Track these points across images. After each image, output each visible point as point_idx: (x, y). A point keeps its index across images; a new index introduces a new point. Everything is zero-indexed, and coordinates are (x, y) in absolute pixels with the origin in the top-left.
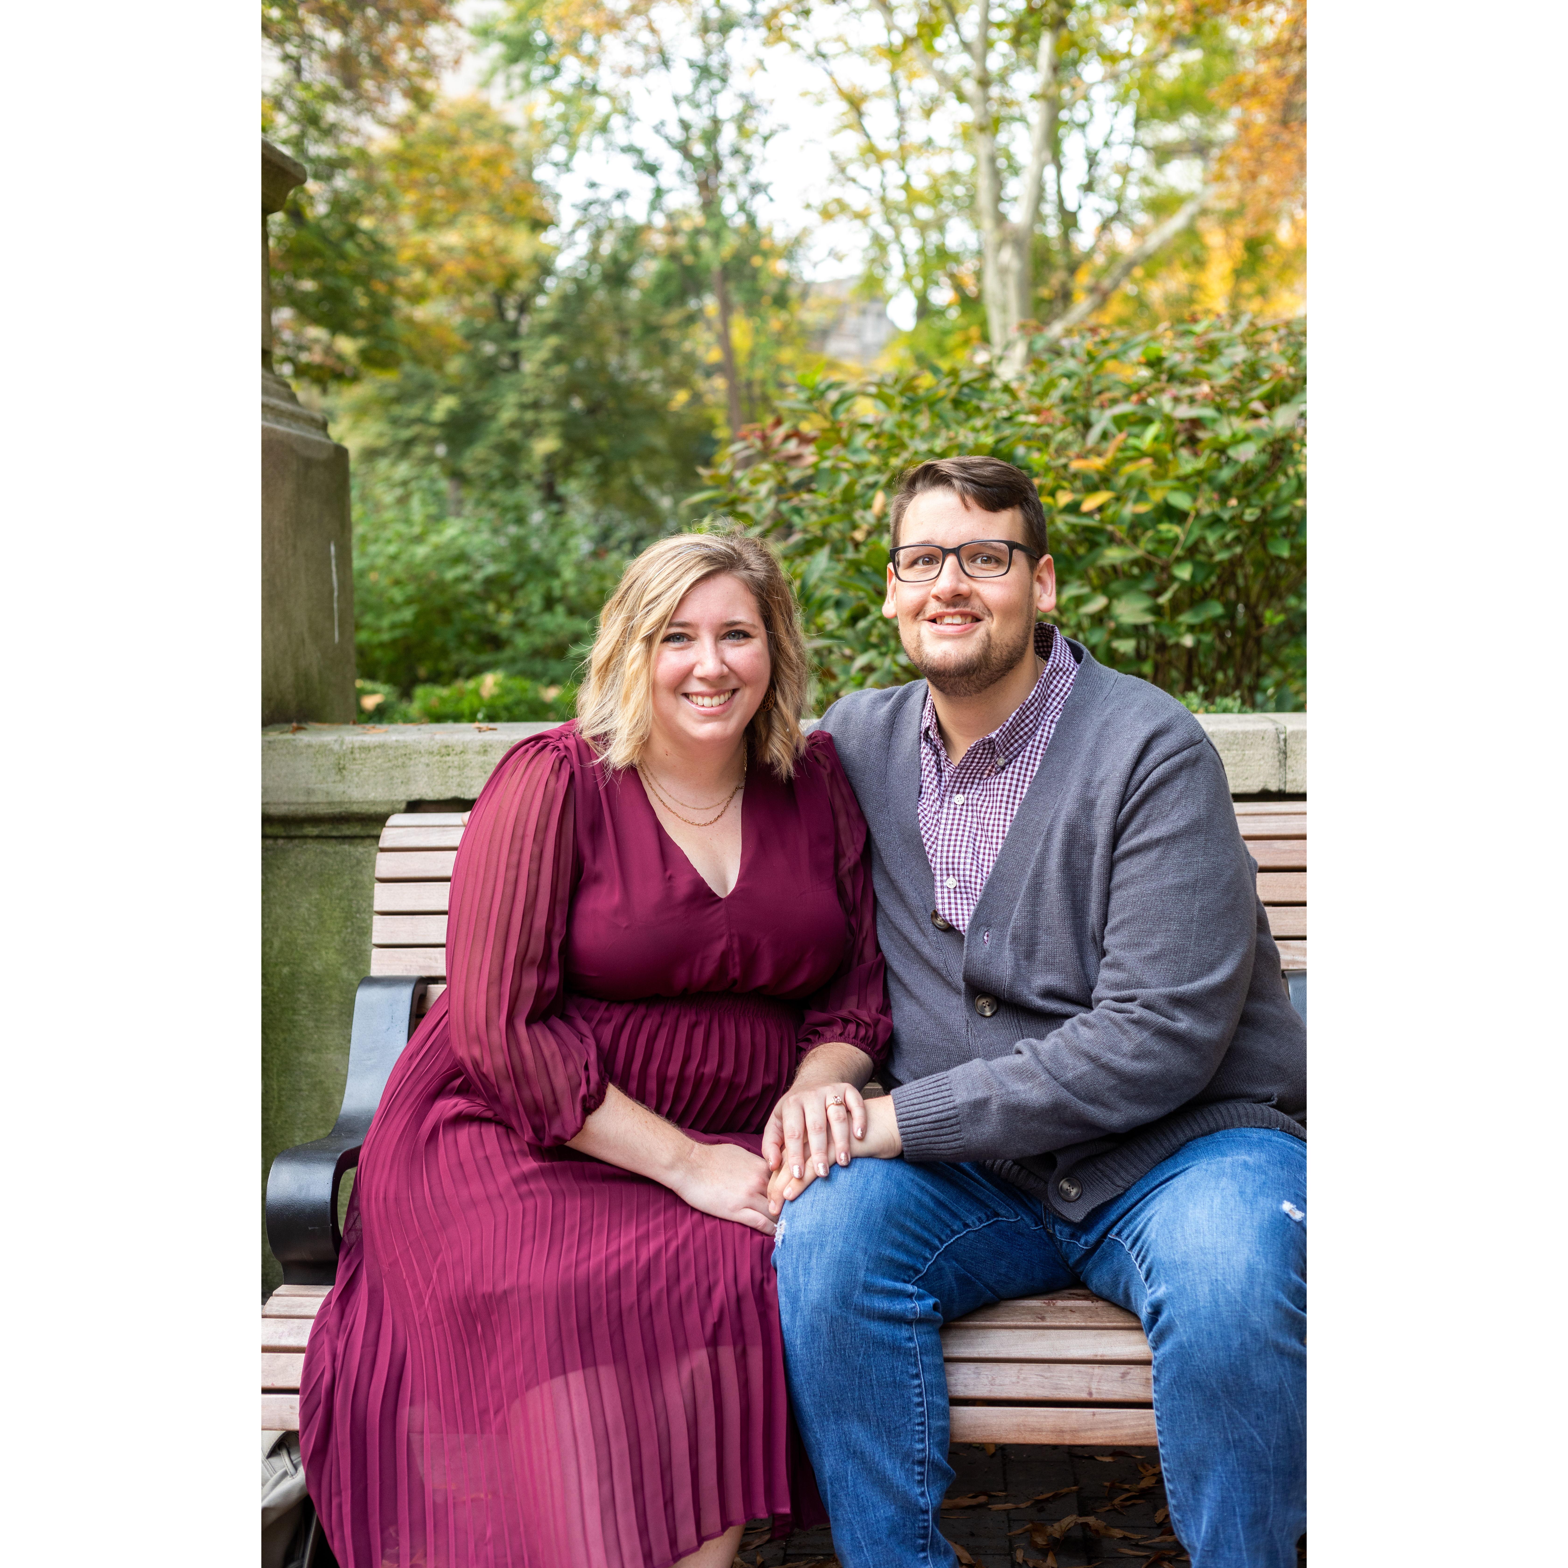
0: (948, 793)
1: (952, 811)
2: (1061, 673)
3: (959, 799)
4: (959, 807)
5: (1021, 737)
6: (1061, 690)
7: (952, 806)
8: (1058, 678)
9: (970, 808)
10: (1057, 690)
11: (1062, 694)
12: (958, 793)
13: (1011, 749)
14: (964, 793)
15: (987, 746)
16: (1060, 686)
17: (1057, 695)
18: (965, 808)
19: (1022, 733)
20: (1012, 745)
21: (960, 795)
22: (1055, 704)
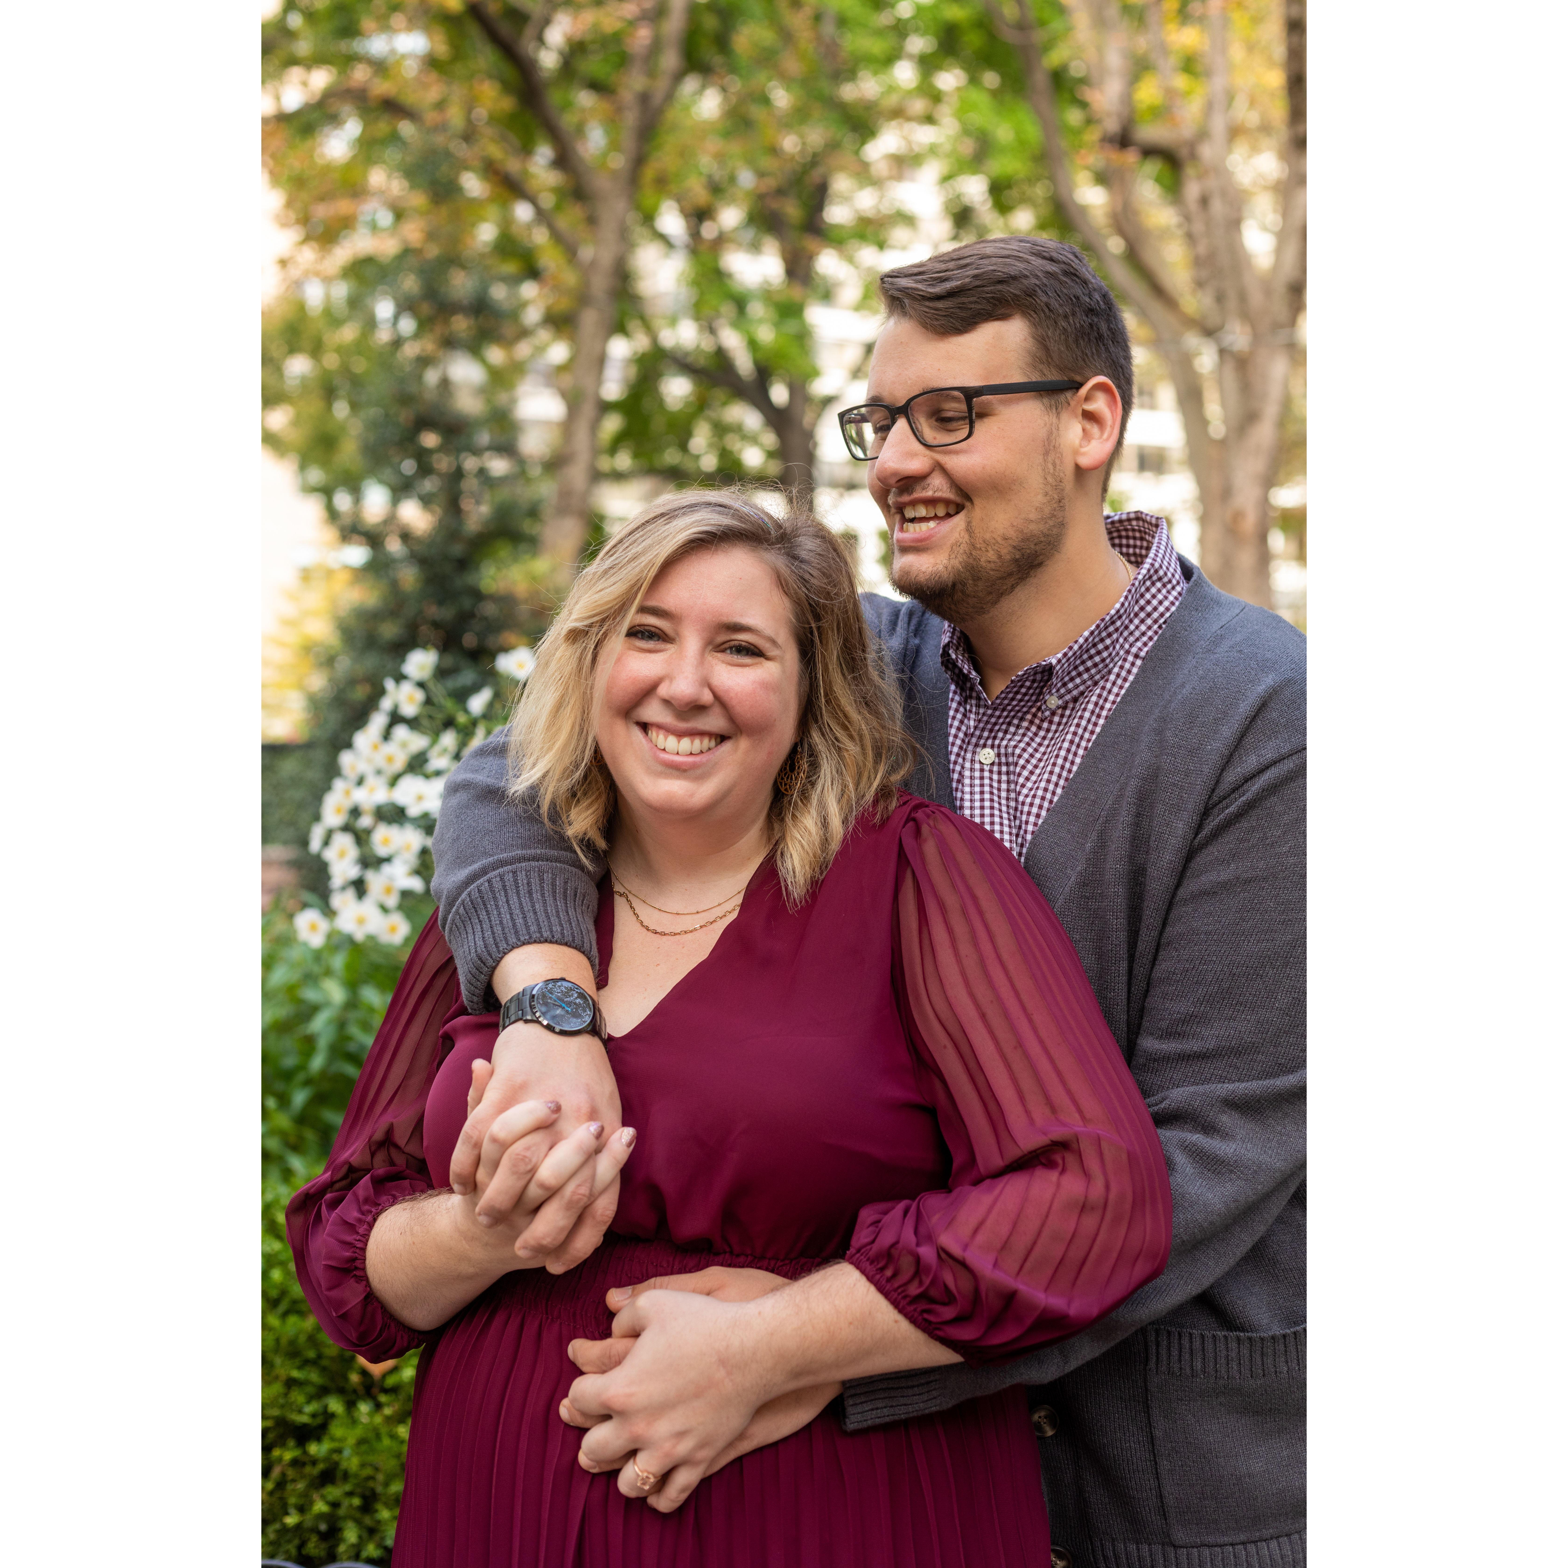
0: (970, 748)
1: (977, 774)
2: (1159, 585)
3: (987, 755)
4: (987, 768)
5: (1087, 670)
6: (1155, 609)
7: (977, 766)
8: (1153, 590)
9: (1004, 769)
10: (1149, 609)
11: (1155, 615)
12: (984, 746)
13: (1070, 685)
14: (992, 747)
15: (1039, 677)
16: (1155, 602)
17: (1149, 615)
18: (995, 768)
19: (1089, 664)
20: (1072, 679)
21: (988, 750)
22: (1143, 628)
